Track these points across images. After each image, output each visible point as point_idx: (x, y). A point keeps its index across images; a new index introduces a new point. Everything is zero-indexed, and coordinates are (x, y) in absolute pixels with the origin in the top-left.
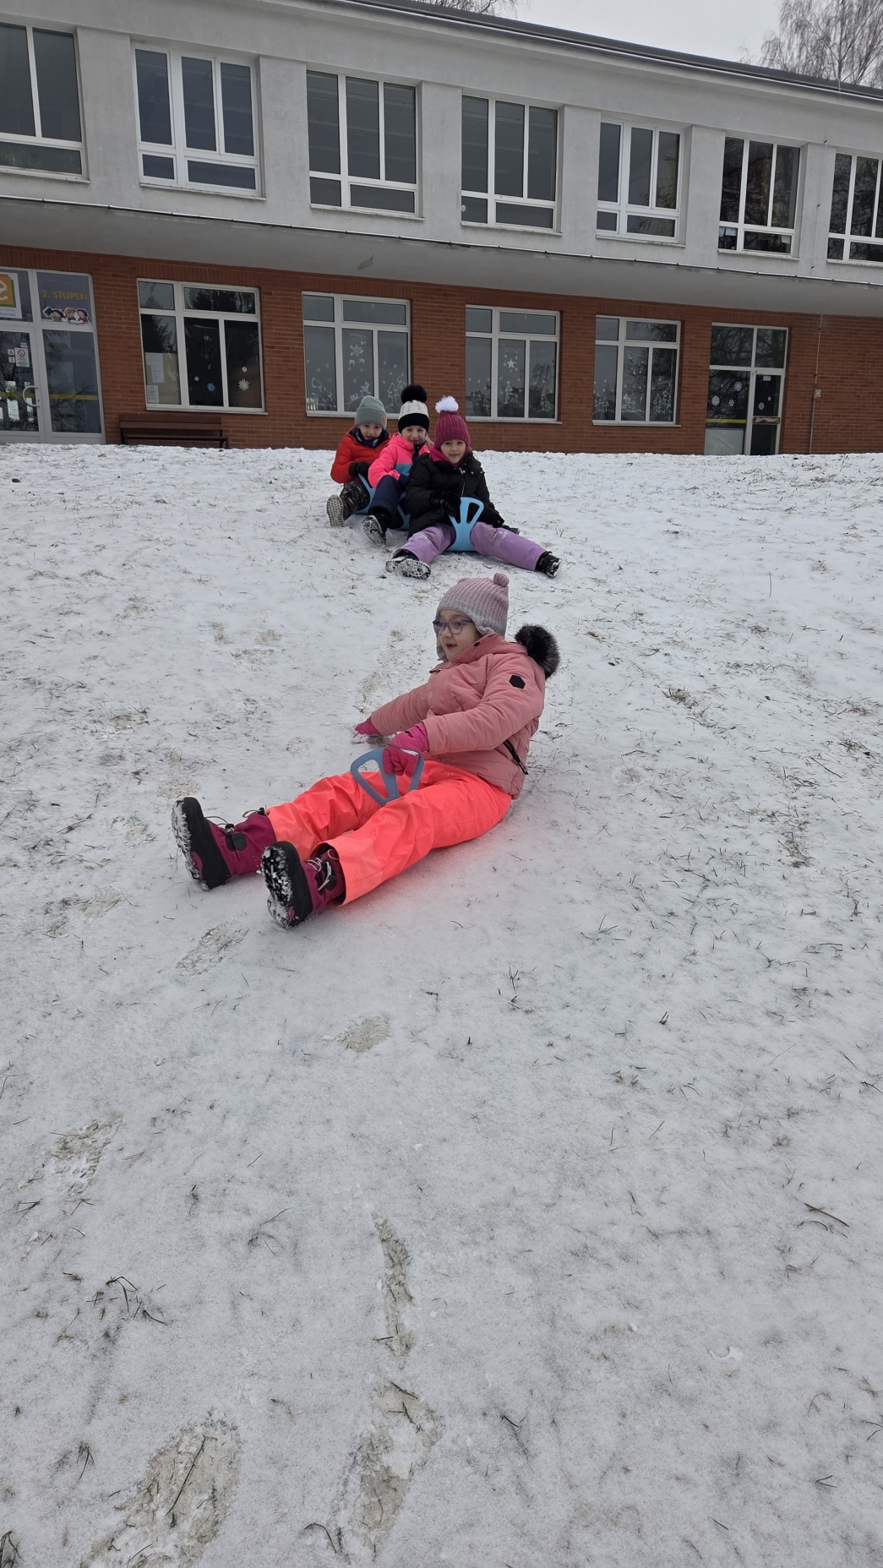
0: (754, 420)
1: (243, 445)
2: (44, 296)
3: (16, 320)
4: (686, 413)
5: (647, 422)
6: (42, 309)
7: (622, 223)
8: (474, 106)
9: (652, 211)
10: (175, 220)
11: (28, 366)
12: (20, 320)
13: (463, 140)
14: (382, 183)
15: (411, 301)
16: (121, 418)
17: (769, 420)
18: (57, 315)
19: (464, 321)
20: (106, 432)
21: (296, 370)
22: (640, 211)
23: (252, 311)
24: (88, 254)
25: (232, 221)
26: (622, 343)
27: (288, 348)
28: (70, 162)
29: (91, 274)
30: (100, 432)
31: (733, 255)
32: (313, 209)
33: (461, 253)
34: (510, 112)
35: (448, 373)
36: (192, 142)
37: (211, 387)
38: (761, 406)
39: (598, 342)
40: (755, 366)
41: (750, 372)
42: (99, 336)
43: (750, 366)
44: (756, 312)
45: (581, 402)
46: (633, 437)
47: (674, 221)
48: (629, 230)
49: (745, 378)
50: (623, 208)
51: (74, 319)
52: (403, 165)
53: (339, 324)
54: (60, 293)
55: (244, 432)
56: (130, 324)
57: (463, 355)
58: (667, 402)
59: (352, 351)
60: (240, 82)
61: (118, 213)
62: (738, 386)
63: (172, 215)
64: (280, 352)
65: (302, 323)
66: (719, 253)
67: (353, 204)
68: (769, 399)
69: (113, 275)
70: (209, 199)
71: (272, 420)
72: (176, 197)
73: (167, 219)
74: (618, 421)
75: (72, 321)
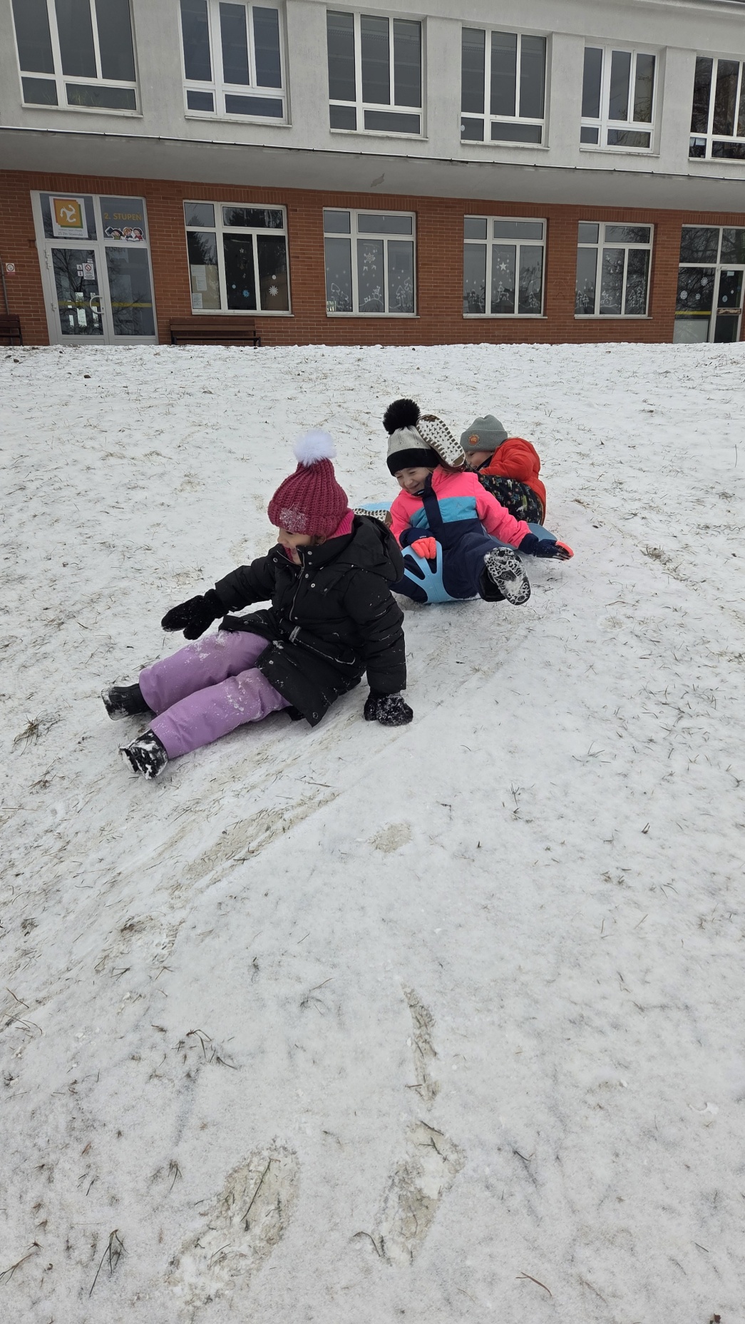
0: (718, 311)
1: (273, 343)
2: (106, 218)
3: (82, 239)
4: (658, 307)
5: (623, 315)
6: (104, 229)
7: (603, 137)
8: (472, 38)
9: (630, 125)
10: (215, 147)
11: (94, 279)
12: (86, 239)
13: (462, 67)
14: (392, 108)
15: (417, 213)
16: (172, 322)
17: (732, 311)
18: (117, 233)
19: (463, 230)
20: (159, 334)
21: (318, 277)
22: (619, 125)
23: (279, 226)
24: (143, 180)
25: (264, 146)
26: (601, 245)
27: (311, 258)
28: (125, 100)
29: (145, 197)
30: (153, 334)
31: (702, 163)
32: (332, 134)
33: (460, 168)
34: (504, 40)
35: (448, 276)
36: (229, 78)
37: (246, 294)
38: (725, 299)
39: (580, 245)
40: (721, 262)
41: (715, 268)
42: (152, 251)
43: (715, 262)
44: (722, 213)
45: (564, 299)
46: (610, 329)
47: (649, 134)
48: (609, 143)
49: (710, 274)
50: (604, 123)
51: (131, 237)
52: (411, 91)
53: (355, 235)
54: (119, 214)
55: (274, 332)
56: (178, 240)
57: (461, 260)
58: (640, 297)
59: (365, 258)
60: (269, 23)
61: (167, 143)
62: (704, 281)
63: (212, 143)
64: (304, 261)
65: (323, 235)
66: (689, 161)
67: (367, 127)
68: (732, 292)
69: (163, 198)
70: (244, 127)
71: (297, 321)
72: (216, 125)
73: (208, 146)
74: (597, 315)
75: (130, 239)
